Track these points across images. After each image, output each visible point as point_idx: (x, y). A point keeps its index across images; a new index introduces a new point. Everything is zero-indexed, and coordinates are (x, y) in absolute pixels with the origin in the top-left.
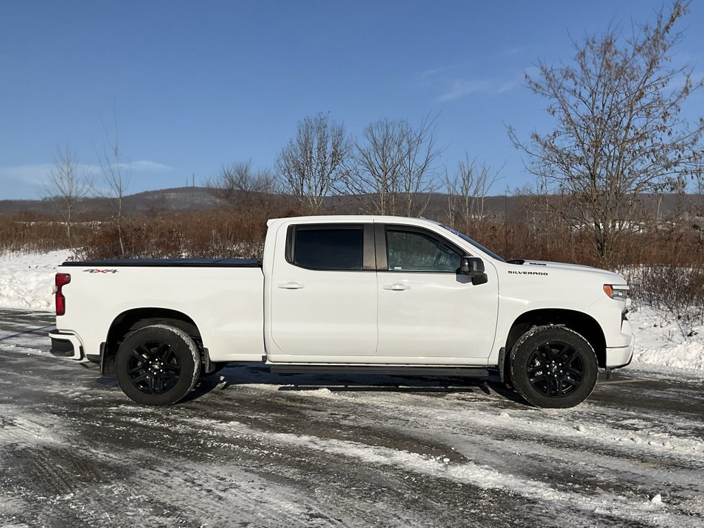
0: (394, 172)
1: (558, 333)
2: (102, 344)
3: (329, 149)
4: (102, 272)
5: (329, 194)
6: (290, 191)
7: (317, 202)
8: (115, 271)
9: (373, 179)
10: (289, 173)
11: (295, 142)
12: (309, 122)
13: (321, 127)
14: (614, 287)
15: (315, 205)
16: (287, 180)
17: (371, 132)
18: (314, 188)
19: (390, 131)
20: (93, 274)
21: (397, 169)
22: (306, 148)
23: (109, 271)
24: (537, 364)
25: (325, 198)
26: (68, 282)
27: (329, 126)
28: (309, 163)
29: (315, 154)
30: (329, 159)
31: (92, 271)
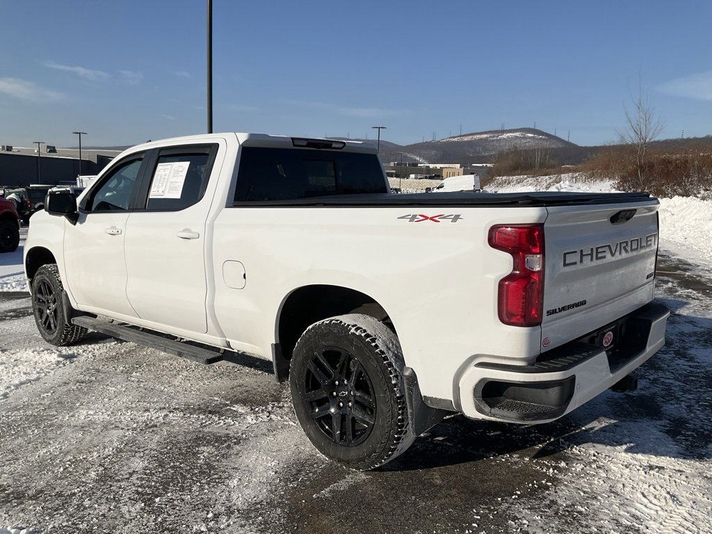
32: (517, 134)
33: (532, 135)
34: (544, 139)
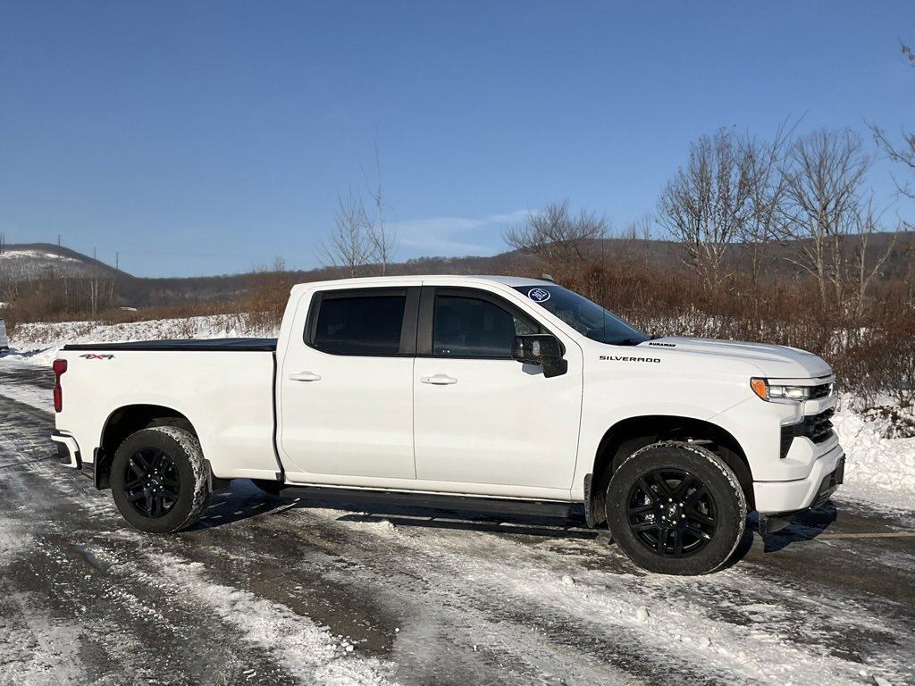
0: (838, 202)
1: (673, 454)
2: (96, 449)
3: (735, 177)
4: (98, 357)
5: (736, 239)
6: (679, 237)
7: (718, 251)
8: (111, 357)
9: (805, 216)
10: (678, 214)
11: (685, 171)
12: (706, 142)
13: (723, 148)
14: (770, 382)
15: (713, 255)
16: (676, 224)
17: (802, 149)
18: (713, 234)
19: (830, 146)
20: (89, 360)
21: (842, 200)
22: (702, 177)
23: (105, 356)
24: (646, 503)
25: (731, 246)
26: (64, 370)
27: (735, 144)
28: (705, 199)
29: (715, 187)
30: (734, 192)
31: (88, 357)
32: (30, 253)
33: (56, 256)
34: (76, 264)
